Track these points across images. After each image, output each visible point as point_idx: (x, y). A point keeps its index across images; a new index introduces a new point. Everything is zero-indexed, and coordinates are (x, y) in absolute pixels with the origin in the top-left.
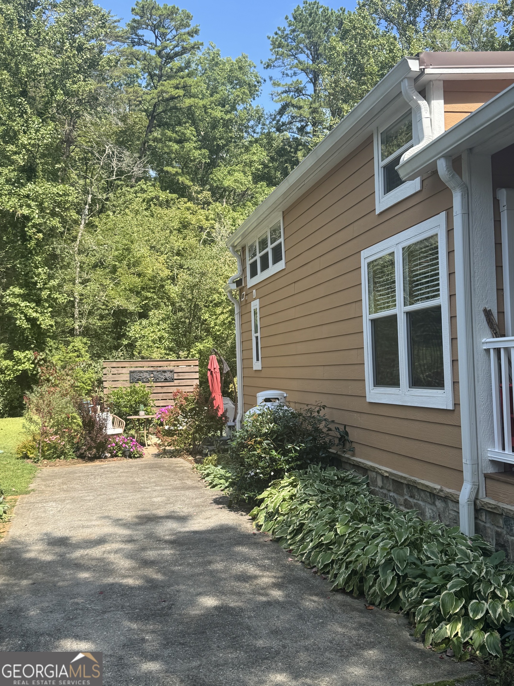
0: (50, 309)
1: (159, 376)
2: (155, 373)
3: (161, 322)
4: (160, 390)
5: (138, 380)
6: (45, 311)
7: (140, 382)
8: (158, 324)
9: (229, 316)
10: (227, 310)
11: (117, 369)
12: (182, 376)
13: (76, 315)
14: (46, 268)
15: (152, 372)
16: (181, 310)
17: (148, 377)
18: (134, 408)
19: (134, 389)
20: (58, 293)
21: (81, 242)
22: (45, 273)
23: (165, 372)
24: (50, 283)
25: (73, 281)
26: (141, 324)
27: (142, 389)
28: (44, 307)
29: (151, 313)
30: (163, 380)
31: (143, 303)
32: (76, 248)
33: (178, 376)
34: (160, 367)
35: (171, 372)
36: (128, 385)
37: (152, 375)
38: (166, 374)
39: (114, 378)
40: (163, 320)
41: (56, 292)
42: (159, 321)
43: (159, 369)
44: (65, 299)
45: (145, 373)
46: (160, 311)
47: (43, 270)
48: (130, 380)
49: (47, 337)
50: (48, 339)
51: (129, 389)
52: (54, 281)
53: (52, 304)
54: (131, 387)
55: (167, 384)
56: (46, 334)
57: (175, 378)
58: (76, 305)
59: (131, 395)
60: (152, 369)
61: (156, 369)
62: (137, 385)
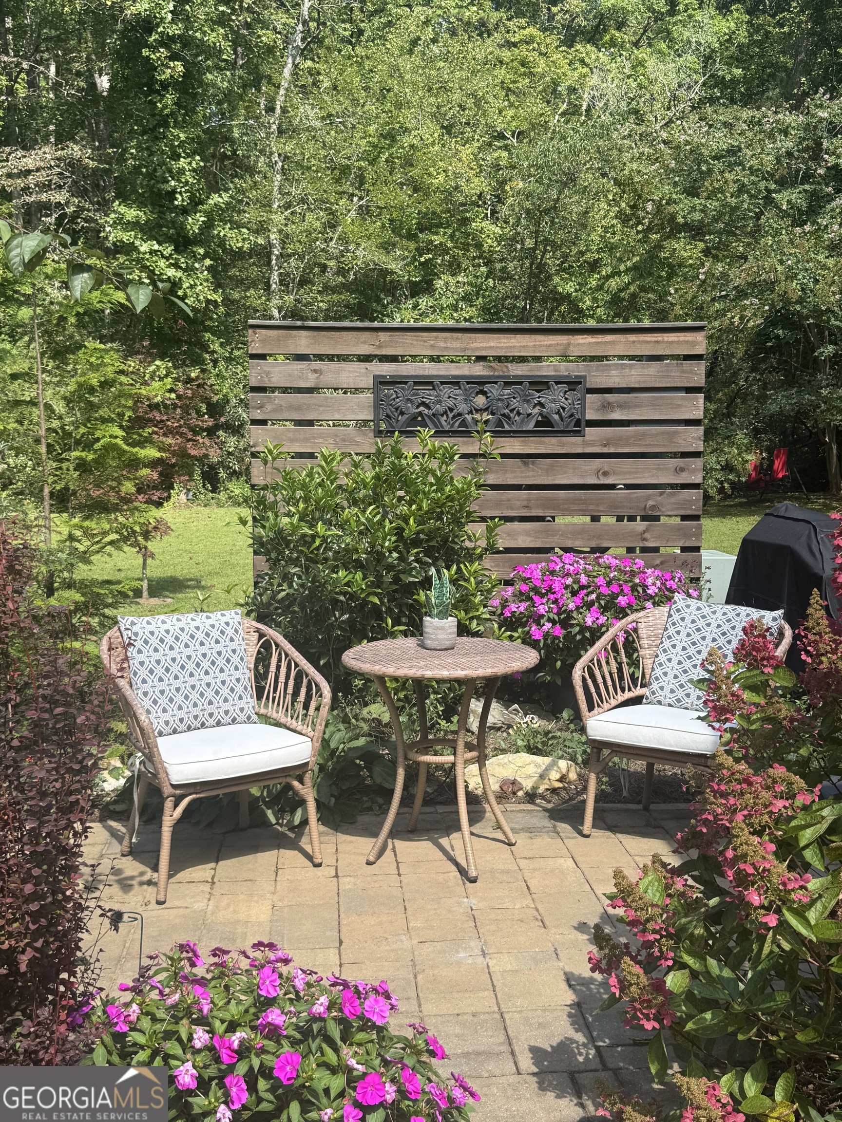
0: (208, 262)
1: (514, 403)
2: (494, 391)
3: (460, 304)
4: (515, 474)
5: (413, 420)
6: (197, 265)
7: (426, 433)
8: (455, 308)
9: (633, 281)
10: (629, 264)
11: (317, 365)
12: (622, 406)
13: (274, 286)
14: (198, 158)
15: (479, 384)
16: (506, 276)
17: (463, 407)
18: (390, 568)
19: (397, 469)
20: (229, 225)
21: (284, 110)
22: (194, 170)
23: (540, 384)
24: (211, 202)
25: (267, 205)
26: (415, 307)
27: (434, 464)
28: (195, 256)
29: (439, 284)
30: (531, 426)
31: (422, 259)
32: (274, 127)
33: (607, 406)
34: (523, 359)
35: (573, 384)
36: (368, 443)
37: (481, 400)
38: (546, 398)
39: (298, 408)
40: (466, 298)
41: (225, 224)
42: (457, 301)
43: (517, 370)
44: (244, 240)
45: (446, 390)
46: (460, 279)
47: (190, 163)
48: (376, 420)
49: (207, 331)
50: (207, 335)
51: (367, 464)
52: (220, 196)
53: (214, 251)
54: (378, 457)
55: (551, 445)
56: (202, 322)
57: (590, 415)
58: (274, 262)
59: (376, 499)
60: (479, 370)
61: (500, 369)
62: (411, 448)
